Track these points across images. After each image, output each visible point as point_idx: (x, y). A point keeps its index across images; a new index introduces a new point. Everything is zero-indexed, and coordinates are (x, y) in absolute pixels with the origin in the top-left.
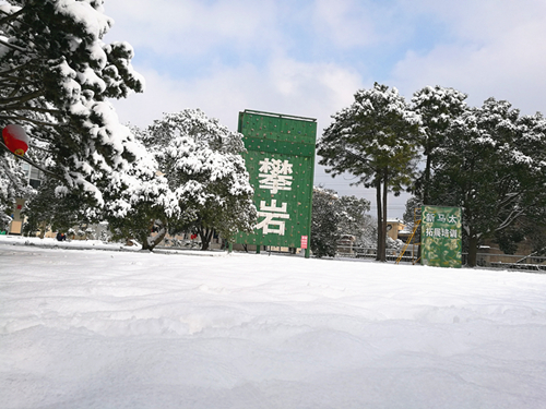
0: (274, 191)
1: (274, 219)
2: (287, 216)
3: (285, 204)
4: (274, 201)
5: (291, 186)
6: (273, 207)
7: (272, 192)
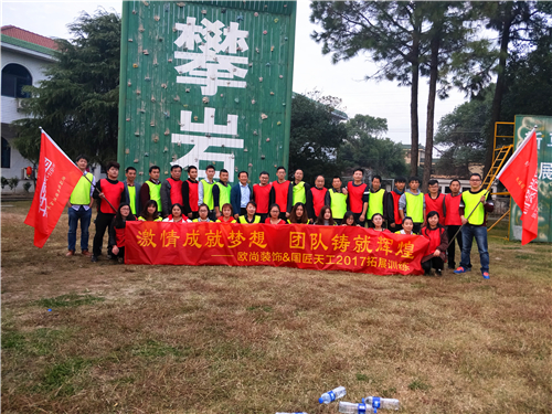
0: (209, 90)
1: (212, 149)
2: (240, 144)
3: (233, 119)
4: (209, 112)
5: (246, 79)
6: (209, 124)
7: (204, 91)
